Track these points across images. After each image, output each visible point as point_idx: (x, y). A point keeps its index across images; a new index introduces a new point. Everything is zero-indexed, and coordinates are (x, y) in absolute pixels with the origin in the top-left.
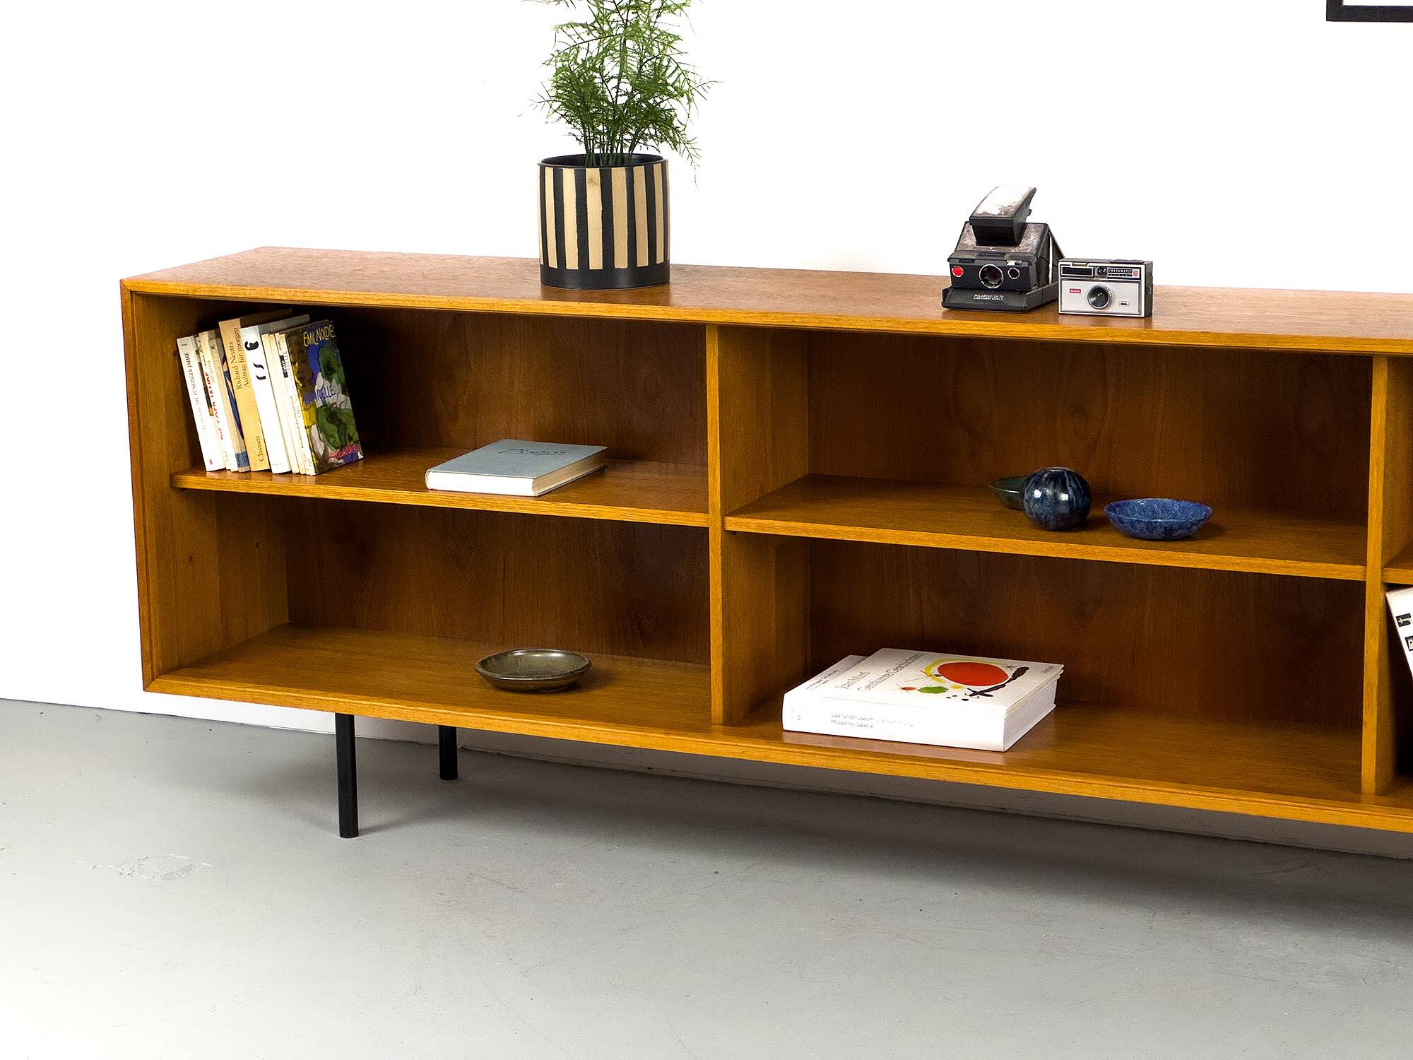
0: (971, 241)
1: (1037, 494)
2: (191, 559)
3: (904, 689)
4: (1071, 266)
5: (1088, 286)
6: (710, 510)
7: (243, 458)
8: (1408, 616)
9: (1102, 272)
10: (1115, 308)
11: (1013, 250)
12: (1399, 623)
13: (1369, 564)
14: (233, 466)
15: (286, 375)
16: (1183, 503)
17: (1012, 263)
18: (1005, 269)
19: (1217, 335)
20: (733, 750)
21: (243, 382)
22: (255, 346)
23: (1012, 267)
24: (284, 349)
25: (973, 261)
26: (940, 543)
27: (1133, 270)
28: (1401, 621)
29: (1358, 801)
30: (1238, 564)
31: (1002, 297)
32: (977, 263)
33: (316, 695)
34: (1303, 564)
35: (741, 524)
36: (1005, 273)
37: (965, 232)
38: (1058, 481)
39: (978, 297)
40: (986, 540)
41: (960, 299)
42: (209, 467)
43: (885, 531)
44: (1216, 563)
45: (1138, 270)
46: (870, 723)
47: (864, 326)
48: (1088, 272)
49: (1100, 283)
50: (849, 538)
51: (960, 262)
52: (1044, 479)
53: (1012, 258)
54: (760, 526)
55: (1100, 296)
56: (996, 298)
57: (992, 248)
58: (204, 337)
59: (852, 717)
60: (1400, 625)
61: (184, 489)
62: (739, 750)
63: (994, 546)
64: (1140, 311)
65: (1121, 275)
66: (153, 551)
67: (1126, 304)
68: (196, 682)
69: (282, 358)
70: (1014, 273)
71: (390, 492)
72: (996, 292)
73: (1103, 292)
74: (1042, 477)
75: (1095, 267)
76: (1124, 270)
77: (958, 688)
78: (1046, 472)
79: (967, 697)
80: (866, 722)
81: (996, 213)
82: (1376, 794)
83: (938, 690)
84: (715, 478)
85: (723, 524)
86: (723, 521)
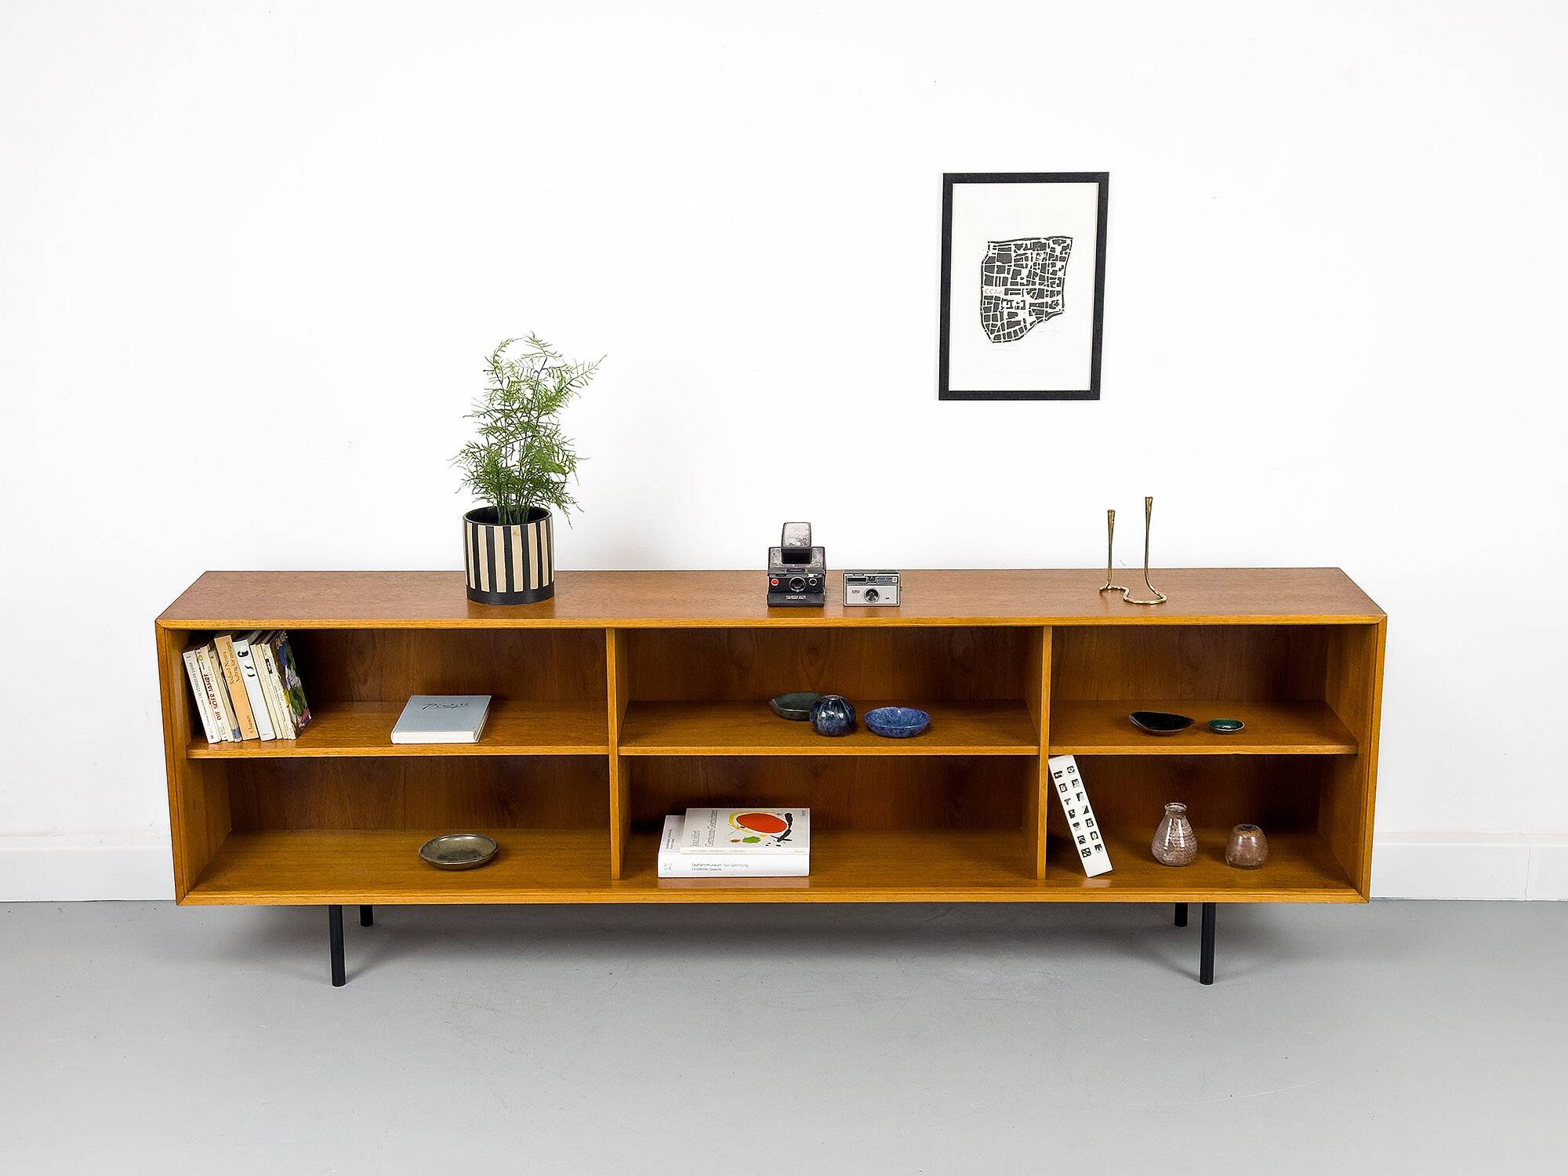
0: (778, 560)
1: (824, 715)
2: (194, 805)
3: (733, 841)
4: (855, 576)
5: (864, 589)
6: (610, 744)
7: (237, 732)
8: (1061, 772)
9: (872, 580)
10: (881, 601)
11: (808, 566)
13: (1042, 745)
14: (231, 738)
15: (270, 672)
16: (903, 709)
17: (811, 575)
18: (810, 579)
19: (961, 620)
21: (235, 679)
22: (245, 654)
23: (813, 578)
24: (269, 654)
25: (785, 575)
27: (892, 576)
28: (1057, 775)
29: (1035, 885)
30: (962, 751)
31: (805, 597)
32: (787, 576)
35: (631, 751)
36: (807, 582)
37: (772, 555)
38: (837, 705)
39: (790, 598)
40: (800, 748)
41: (778, 600)
42: (210, 741)
45: (896, 576)
46: (719, 867)
48: (864, 579)
49: (873, 586)
51: (773, 575)
53: (811, 571)
54: (644, 751)
55: (872, 594)
56: (800, 598)
57: (794, 565)
58: (205, 650)
59: (707, 865)
60: (1056, 778)
61: (195, 760)
63: (805, 752)
64: (897, 602)
65: (885, 580)
66: (181, 807)
67: (889, 598)
68: (218, 894)
69: (267, 661)
70: (813, 582)
72: (800, 593)
73: (876, 593)
74: (828, 704)
75: (870, 577)
76: (886, 577)
77: (764, 836)
78: (829, 701)
79: (778, 843)
80: (716, 867)
81: (799, 544)
82: (1046, 879)
83: (755, 840)
84: (613, 723)
85: (618, 752)
86: (618, 750)
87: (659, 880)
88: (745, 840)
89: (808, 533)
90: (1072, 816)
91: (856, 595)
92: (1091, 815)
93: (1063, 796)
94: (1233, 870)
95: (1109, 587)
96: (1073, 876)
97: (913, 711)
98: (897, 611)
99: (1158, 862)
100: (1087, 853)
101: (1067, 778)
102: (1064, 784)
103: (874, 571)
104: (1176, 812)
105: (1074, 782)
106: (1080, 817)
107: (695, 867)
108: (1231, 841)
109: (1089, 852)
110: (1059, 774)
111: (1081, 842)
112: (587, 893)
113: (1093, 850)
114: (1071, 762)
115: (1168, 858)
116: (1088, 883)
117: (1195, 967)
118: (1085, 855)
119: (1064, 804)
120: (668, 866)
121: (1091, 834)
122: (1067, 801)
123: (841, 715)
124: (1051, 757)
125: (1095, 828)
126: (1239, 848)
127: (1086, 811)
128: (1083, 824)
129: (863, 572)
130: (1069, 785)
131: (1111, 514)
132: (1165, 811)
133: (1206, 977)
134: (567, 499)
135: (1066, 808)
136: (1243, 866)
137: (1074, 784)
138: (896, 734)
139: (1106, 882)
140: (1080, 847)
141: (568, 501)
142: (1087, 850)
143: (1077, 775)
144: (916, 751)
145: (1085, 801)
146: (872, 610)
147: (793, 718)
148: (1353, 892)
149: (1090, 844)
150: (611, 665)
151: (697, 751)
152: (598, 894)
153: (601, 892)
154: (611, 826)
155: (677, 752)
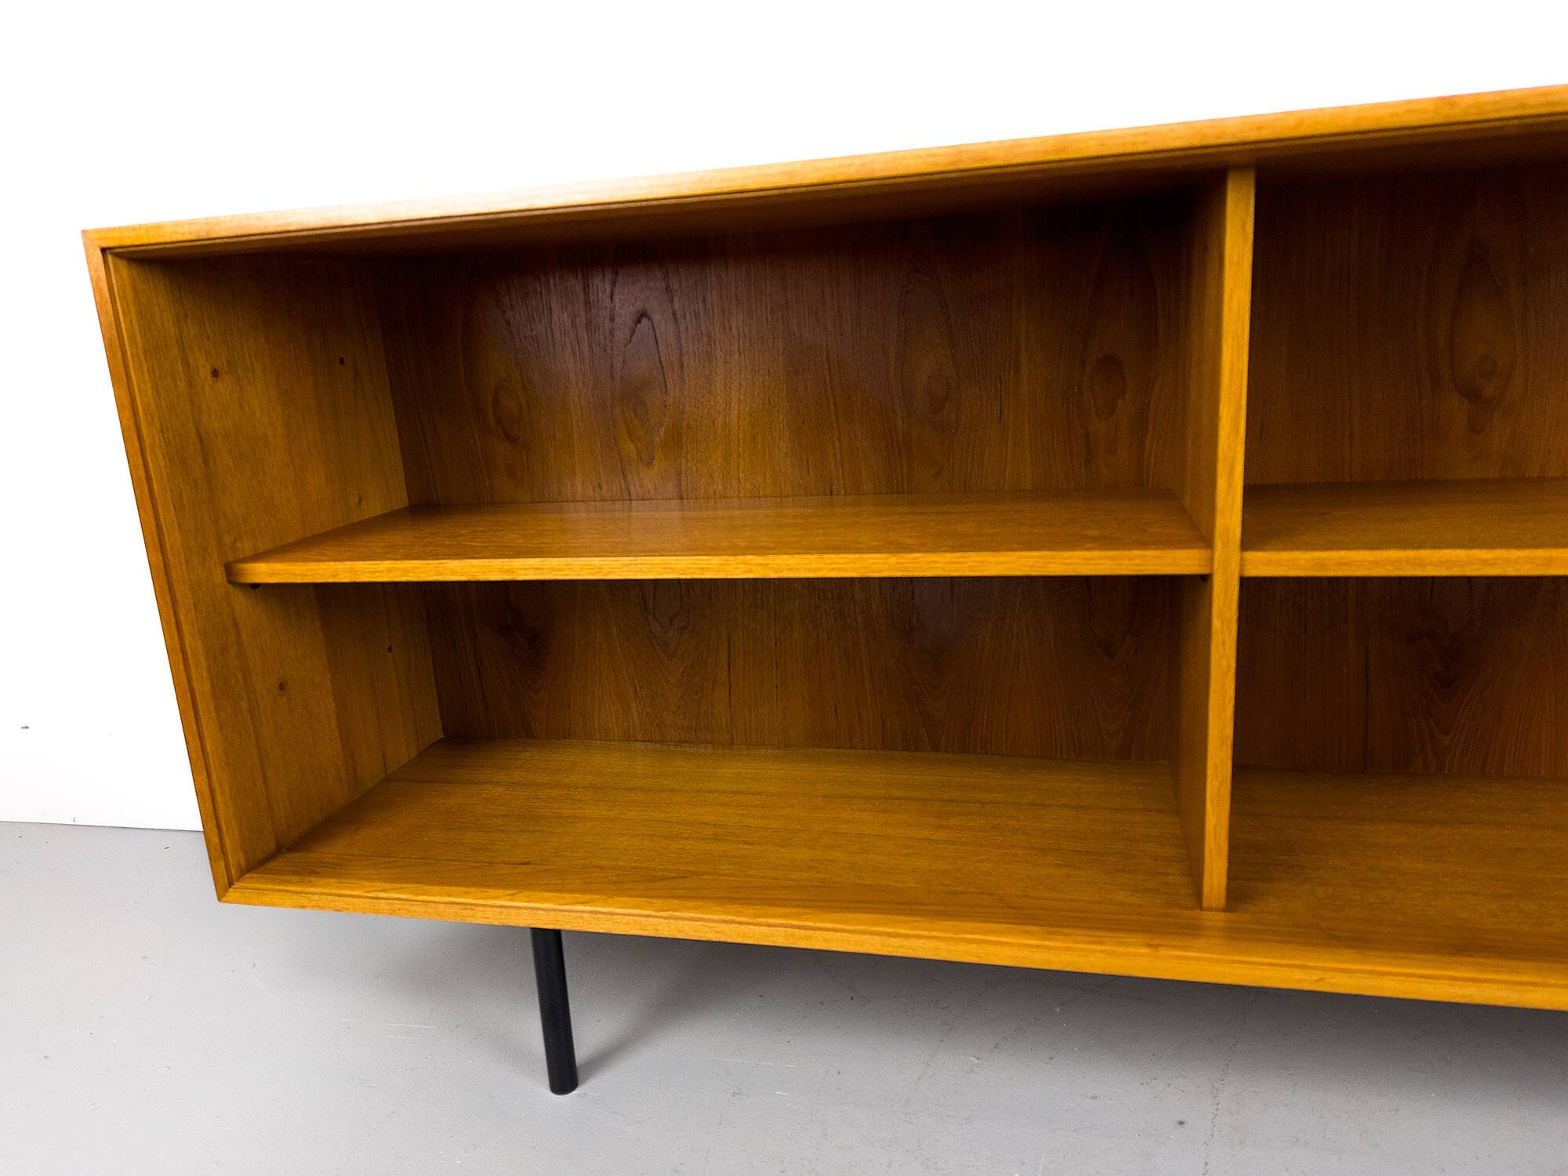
2: (282, 687)
6: (1219, 542)
33: (496, 898)
61: (255, 586)
66: (203, 687)
68: (296, 883)
71: (596, 561)
84: (1230, 484)
85: (1242, 565)
86: (1242, 560)
150: (1235, 306)
151: (1485, 562)
152: (1178, 953)
153: (1184, 948)
154: (1210, 772)
155: (1423, 565)
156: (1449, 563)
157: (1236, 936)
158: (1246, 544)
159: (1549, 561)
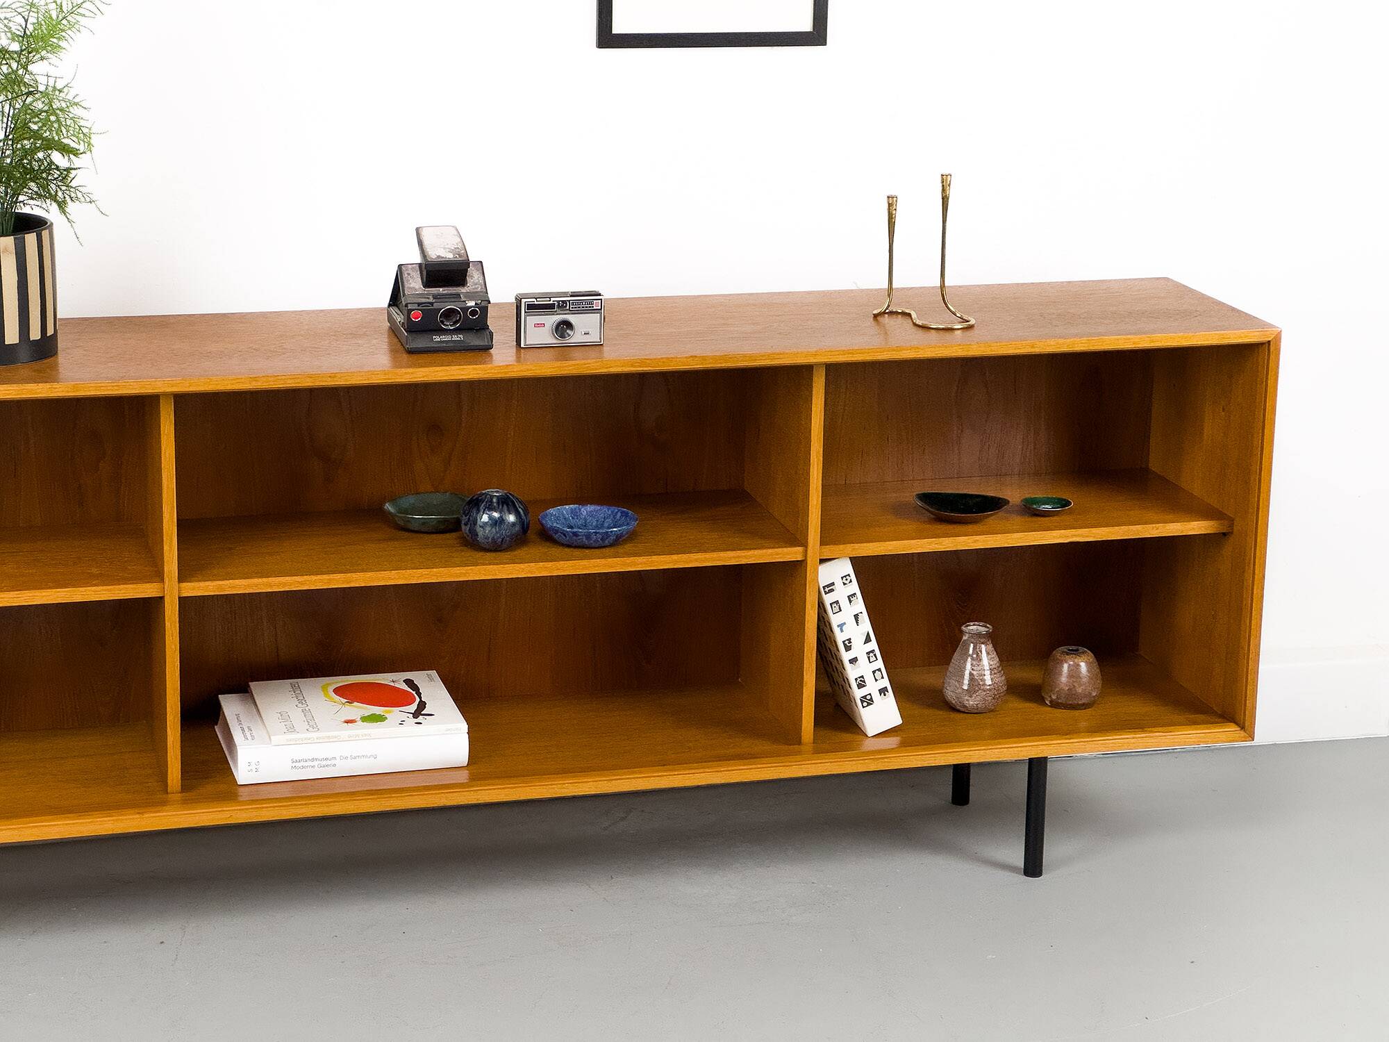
0: (414, 284)
1: (485, 518)
3: (345, 722)
4: (536, 303)
5: (552, 320)
6: (166, 578)
8: (833, 584)
9: (565, 305)
10: (576, 337)
11: (463, 290)
12: (825, 592)
13: (810, 545)
17: (469, 304)
18: (465, 309)
19: (704, 358)
20: (220, 816)
23: (471, 307)
25: (429, 305)
26: (410, 579)
27: (595, 301)
28: (827, 590)
29: (799, 753)
31: (461, 336)
32: (436, 306)
34: (752, 552)
35: (197, 589)
36: (463, 314)
38: (506, 503)
39: (437, 338)
40: (457, 570)
41: (421, 342)
43: (354, 575)
44: (676, 562)
45: (600, 301)
46: (333, 762)
47: (360, 380)
48: (551, 306)
49: (565, 316)
50: (316, 586)
51: (419, 306)
52: (495, 504)
53: (467, 297)
55: (564, 328)
56: (455, 338)
57: (441, 289)
59: (313, 760)
60: (826, 593)
62: (227, 815)
63: (465, 574)
64: (600, 338)
65: (583, 307)
67: (588, 334)
70: (474, 313)
72: (457, 331)
73: (568, 325)
74: (491, 501)
75: (558, 302)
76: (585, 302)
77: (390, 712)
78: (492, 497)
79: (417, 720)
80: (328, 762)
81: (450, 256)
82: (814, 743)
83: (380, 719)
84: (171, 546)
85: (179, 591)
86: (179, 587)
87: (241, 789)
88: (364, 719)
89: (459, 240)
90: (848, 648)
91: (539, 331)
92: (873, 645)
93: (835, 620)
94: (1059, 713)
95: (887, 311)
96: (846, 736)
97: (605, 509)
98: (600, 351)
99: (953, 709)
100: (867, 700)
101: (841, 593)
102: (837, 602)
103: (565, 294)
104: (979, 635)
105: (851, 598)
106: (859, 650)
107: (297, 764)
108: (1050, 672)
109: (871, 699)
110: (830, 588)
111: (860, 686)
112: (137, 816)
113: (876, 696)
114: (846, 567)
115: (971, 702)
116: (869, 745)
117: (1017, 855)
118: (865, 704)
119: (836, 630)
120: (253, 767)
121: (874, 672)
122: (841, 626)
123: (512, 518)
124: (822, 561)
125: (880, 664)
126: (1064, 679)
127: (868, 640)
128: (863, 659)
129: (549, 296)
130: (844, 603)
131: (892, 203)
132: (962, 633)
133: (1033, 867)
134: (79, 195)
135: (840, 637)
136: (1070, 704)
137: (850, 602)
138: (596, 541)
139: (893, 741)
140: (858, 694)
141: (82, 199)
142: (869, 697)
143: (854, 587)
144: (629, 565)
145: (866, 626)
146: (564, 351)
147: (426, 530)
148: (1232, 728)
149: (872, 688)
150: (167, 455)
151: (301, 583)
152: (154, 815)
153: (159, 812)
154: (168, 709)
155: (271, 586)
156: (285, 584)
157: (186, 802)
158: (181, 579)
159: (330, 581)
